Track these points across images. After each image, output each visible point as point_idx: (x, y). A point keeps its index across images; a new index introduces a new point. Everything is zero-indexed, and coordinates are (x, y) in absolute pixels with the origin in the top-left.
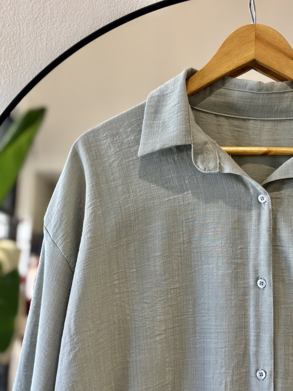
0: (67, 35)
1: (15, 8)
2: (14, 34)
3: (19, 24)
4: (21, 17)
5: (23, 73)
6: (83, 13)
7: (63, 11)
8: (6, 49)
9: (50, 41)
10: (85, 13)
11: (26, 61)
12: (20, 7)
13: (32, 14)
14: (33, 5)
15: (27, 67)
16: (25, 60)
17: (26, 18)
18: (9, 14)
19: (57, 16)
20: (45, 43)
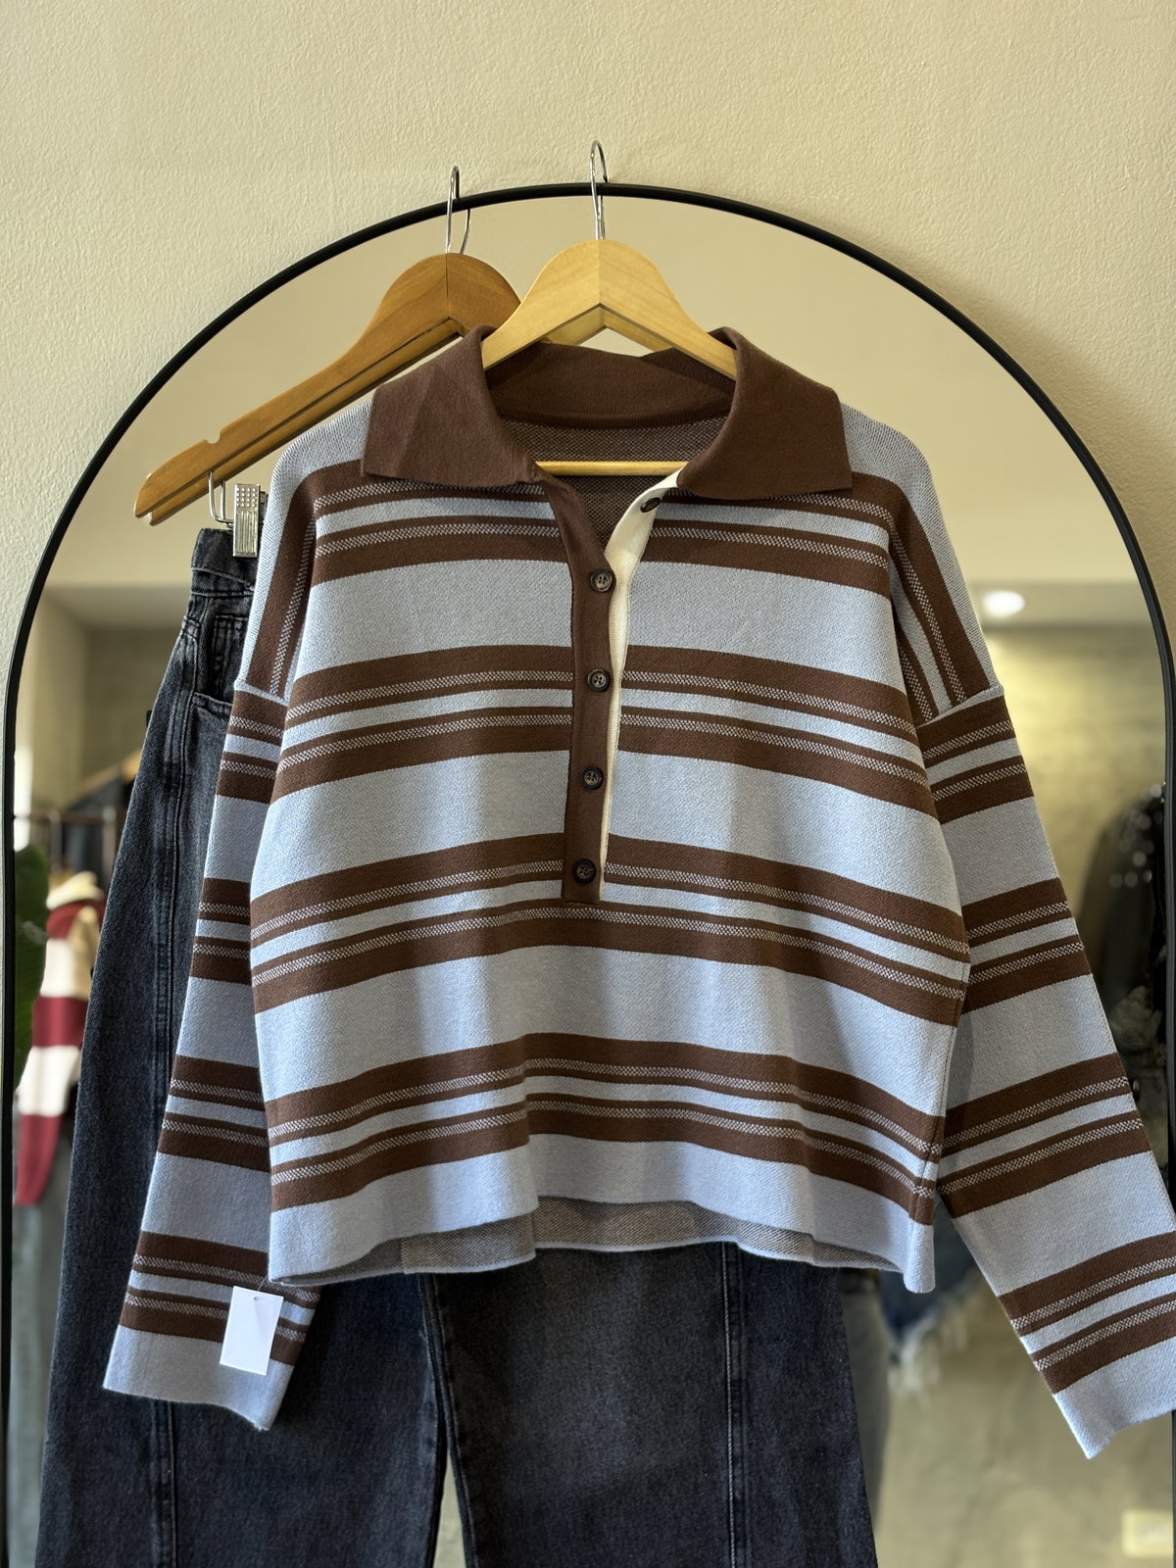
0: (170, 263)
1: (68, 211)
2: (67, 260)
3: (77, 243)
4: (79, 228)
5: (88, 335)
6: (199, 221)
7: (161, 217)
8: (52, 291)
9: (138, 275)
10: (201, 222)
11: (93, 313)
12: (76, 209)
13: (102, 223)
14: (103, 206)
15: (96, 324)
16: (90, 311)
17: (89, 230)
18: (57, 223)
19: (149, 228)
20: (128, 278)
